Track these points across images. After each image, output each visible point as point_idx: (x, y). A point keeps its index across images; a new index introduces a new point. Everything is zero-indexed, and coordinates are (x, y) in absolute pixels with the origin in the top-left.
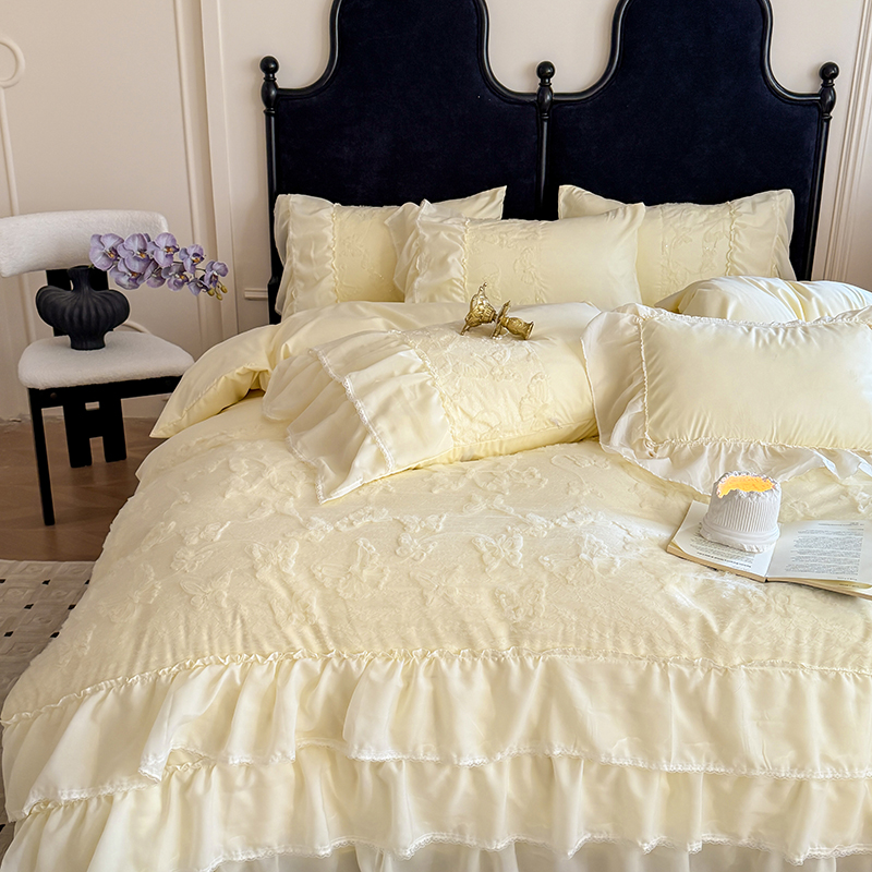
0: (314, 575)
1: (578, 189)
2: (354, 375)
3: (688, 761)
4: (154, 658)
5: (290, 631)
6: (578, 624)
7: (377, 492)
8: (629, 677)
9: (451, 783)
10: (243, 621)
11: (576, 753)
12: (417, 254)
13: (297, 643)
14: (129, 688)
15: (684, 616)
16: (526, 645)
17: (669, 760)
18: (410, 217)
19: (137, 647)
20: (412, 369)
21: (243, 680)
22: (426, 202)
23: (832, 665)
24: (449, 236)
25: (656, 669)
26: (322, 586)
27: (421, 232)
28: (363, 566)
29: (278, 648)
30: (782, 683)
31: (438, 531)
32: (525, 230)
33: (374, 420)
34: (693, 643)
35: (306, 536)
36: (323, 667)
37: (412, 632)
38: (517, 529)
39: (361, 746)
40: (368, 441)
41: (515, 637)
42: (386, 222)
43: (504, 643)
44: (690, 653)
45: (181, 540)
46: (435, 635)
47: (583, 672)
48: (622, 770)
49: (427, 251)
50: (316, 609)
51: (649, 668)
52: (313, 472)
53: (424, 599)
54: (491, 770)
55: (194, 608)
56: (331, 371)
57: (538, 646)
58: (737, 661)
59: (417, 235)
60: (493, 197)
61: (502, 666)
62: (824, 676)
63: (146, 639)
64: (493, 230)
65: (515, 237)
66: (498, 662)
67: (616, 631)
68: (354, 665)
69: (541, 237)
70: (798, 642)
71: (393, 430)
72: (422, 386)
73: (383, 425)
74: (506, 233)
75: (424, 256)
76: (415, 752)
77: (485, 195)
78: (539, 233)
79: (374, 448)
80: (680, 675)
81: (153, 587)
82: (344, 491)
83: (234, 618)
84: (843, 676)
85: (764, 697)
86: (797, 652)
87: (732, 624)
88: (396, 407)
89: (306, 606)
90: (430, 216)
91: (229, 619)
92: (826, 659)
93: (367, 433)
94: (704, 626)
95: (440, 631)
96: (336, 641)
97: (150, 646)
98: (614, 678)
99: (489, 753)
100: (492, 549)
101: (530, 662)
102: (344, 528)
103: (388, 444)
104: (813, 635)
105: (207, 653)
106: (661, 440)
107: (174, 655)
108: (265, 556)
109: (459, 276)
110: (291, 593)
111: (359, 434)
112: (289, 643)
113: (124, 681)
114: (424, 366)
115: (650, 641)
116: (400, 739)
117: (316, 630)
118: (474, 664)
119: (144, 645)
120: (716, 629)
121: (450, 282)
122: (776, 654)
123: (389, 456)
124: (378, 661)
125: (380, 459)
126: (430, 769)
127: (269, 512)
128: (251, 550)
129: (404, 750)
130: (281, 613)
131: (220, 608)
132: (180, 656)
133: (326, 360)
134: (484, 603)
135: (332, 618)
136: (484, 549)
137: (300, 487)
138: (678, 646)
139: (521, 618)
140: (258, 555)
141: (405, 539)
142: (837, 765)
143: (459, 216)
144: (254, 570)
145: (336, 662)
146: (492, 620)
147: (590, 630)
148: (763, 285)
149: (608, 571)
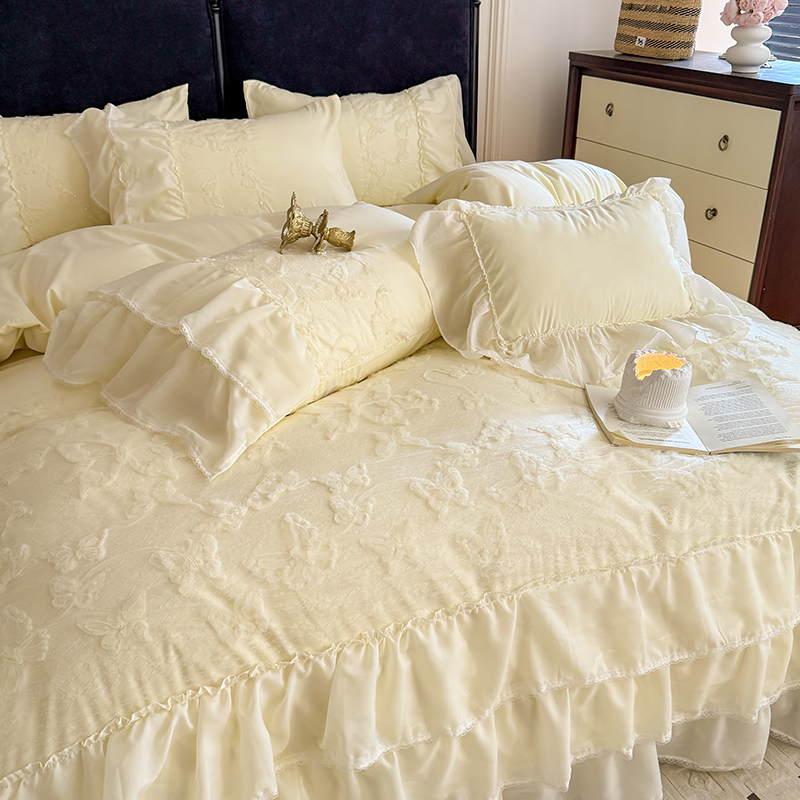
0: (250, 572)
1: (263, 84)
2: (190, 317)
3: (657, 658)
4: (71, 728)
5: (239, 647)
6: (543, 551)
7: (268, 453)
8: (598, 591)
9: (443, 757)
10: (178, 652)
11: (561, 684)
12: (117, 165)
13: (251, 659)
14: (47, 776)
15: (635, 517)
16: (498, 588)
17: (643, 663)
18: (97, 124)
19: (42, 720)
20: (255, 302)
21: (195, 722)
22: (111, 106)
23: (759, 531)
24: (151, 142)
25: (620, 576)
26: (264, 582)
27: (117, 139)
28: (304, 547)
29: (228, 671)
30: (725, 559)
31: (367, 484)
32: (231, 131)
33: (234, 367)
34: (646, 542)
35: (219, 526)
36: (286, 677)
37: (379, 608)
38: (447, 462)
39: (357, 755)
40: (237, 394)
41: (485, 583)
42: (67, 132)
43: (476, 592)
44: (647, 552)
45: (51, 567)
46: (404, 604)
47: (556, 600)
48: (602, 687)
49: (129, 161)
50: (265, 612)
51: (614, 577)
52: (180, 445)
53: (385, 568)
54: (480, 731)
55: (108, 652)
56: (147, 317)
57: (509, 586)
58: (686, 549)
59: (112, 143)
60: (177, 98)
61: (477, 617)
62: (754, 543)
63: (52, 707)
64: (198, 132)
65: (224, 138)
66: (473, 615)
67: (579, 549)
68: (322, 663)
69: (251, 137)
70: (731, 517)
71: (259, 375)
72: (274, 319)
73: (246, 372)
74: (213, 135)
75: (126, 167)
76: (404, 738)
77: (167, 95)
78: (248, 132)
79: (247, 402)
80: (641, 576)
81: (38, 639)
82: (231, 459)
83: (166, 650)
84: (770, 538)
85: (712, 578)
86: (732, 525)
87: (676, 513)
88: (253, 348)
89: (252, 612)
90: (119, 120)
91: (159, 652)
92: (754, 526)
93: (229, 385)
94: (654, 523)
95: (408, 597)
96: (296, 642)
97: (60, 715)
98: (584, 596)
99: (477, 711)
100: (433, 492)
101: (505, 604)
102: (260, 506)
103: (259, 392)
104: (742, 506)
105: (141, 703)
106: (514, 338)
107: (97, 717)
108: (180, 562)
109: (174, 186)
110: (230, 602)
111: (220, 387)
112: (241, 661)
113: (37, 768)
114: (265, 297)
115: (611, 550)
116: (387, 731)
117: (270, 636)
118: (450, 623)
119: (51, 715)
120: (663, 521)
121: (166, 193)
122: (715, 533)
123: (266, 405)
124: (349, 651)
125: (257, 412)
126: (421, 750)
127: (152, 506)
128: (158, 561)
129: (393, 740)
130: (224, 629)
131: (142, 642)
132: (106, 716)
133: (134, 304)
134: (447, 554)
135: (286, 618)
136: (427, 495)
137: (173, 465)
138: (635, 548)
139: (488, 560)
140: (169, 564)
141: (338, 502)
142: (775, 622)
143: (153, 118)
144: (173, 584)
145: (300, 667)
146: (459, 571)
147: (556, 555)
148: (518, 168)
149: (556, 487)
